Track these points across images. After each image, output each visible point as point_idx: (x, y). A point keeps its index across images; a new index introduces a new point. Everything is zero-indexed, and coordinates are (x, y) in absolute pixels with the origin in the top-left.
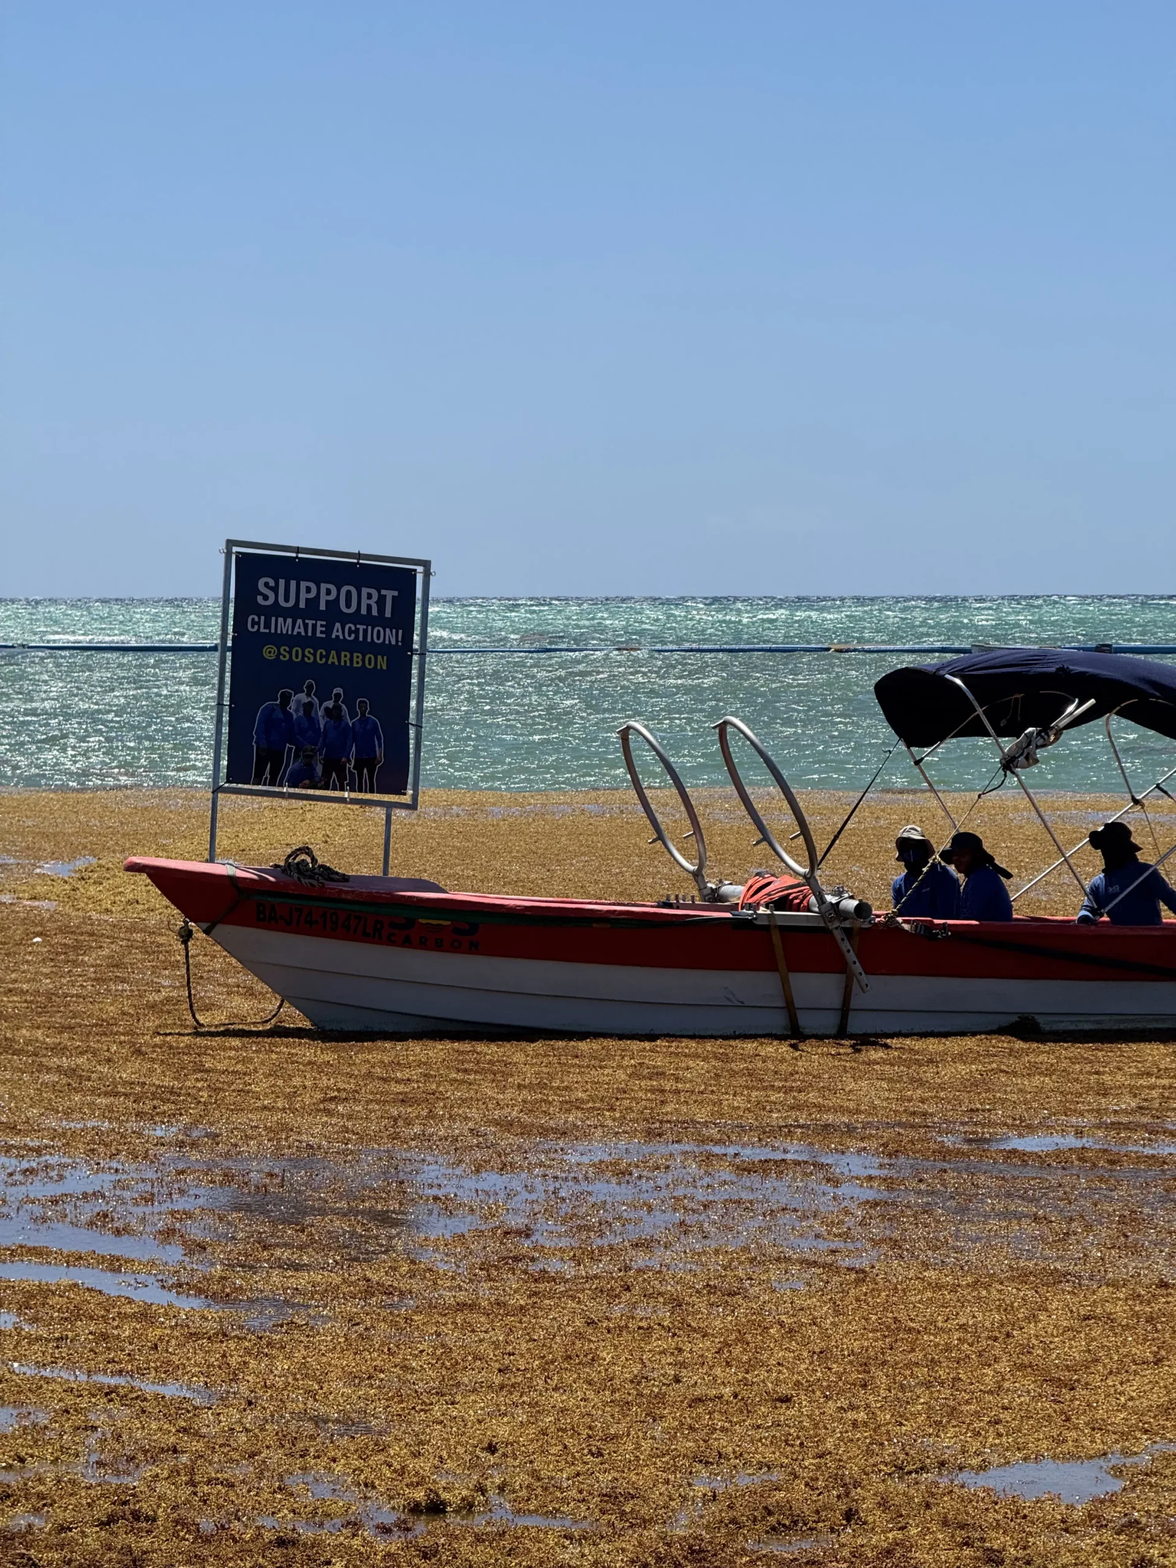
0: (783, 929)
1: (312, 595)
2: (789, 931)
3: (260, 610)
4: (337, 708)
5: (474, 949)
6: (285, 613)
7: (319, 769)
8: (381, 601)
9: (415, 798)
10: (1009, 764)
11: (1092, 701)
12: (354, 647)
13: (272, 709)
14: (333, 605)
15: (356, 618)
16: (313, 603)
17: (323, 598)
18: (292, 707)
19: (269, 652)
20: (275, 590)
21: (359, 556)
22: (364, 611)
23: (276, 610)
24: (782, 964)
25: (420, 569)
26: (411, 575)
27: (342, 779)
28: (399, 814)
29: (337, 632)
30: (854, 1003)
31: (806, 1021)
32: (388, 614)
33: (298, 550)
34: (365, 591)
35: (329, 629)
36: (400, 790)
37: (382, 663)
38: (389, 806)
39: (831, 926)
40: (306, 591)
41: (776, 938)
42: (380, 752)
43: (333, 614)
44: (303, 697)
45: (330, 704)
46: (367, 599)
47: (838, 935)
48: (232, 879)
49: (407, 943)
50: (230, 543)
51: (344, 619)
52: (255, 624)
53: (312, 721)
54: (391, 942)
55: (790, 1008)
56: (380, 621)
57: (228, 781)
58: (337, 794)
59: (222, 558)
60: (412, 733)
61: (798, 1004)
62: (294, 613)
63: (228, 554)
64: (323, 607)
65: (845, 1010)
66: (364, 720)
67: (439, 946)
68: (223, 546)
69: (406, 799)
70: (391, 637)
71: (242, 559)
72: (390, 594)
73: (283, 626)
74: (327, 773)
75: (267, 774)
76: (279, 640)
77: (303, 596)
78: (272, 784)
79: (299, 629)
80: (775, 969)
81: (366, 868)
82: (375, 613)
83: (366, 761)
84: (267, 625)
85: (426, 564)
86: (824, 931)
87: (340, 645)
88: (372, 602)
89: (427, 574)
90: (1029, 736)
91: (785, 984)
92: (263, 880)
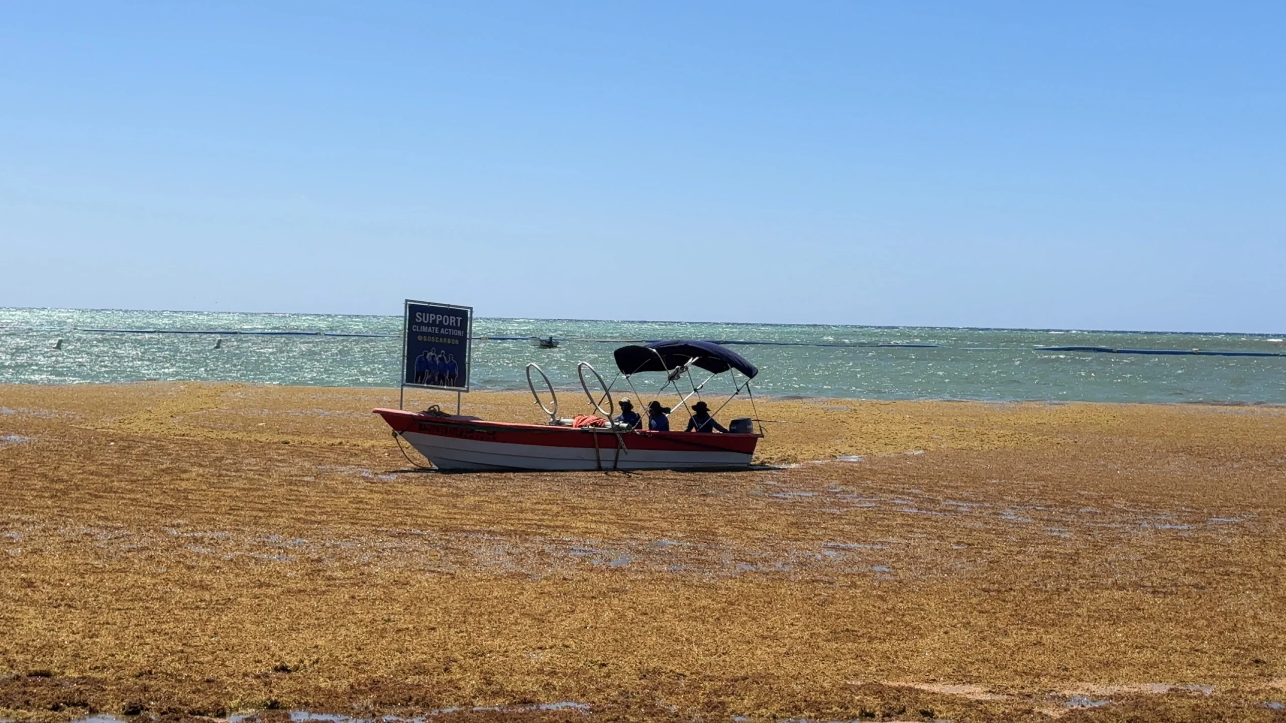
0: (599, 434)
1: (434, 318)
2: (600, 434)
3: (417, 324)
4: (443, 357)
5: (494, 440)
6: (425, 325)
7: (436, 378)
8: (457, 320)
9: (468, 388)
10: (671, 378)
11: (697, 358)
12: (447, 336)
13: (421, 357)
14: (441, 322)
15: (448, 327)
16: (434, 321)
17: (438, 320)
18: (428, 357)
19: (420, 338)
20: (422, 317)
21: (449, 305)
22: (451, 324)
23: (422, 323)
24: (597, 446)
25: (469, 310)
26: (466, 312)
27: (444, 382)
28: (462, 394)
29: (442, 331)
30: (620, 458)
31: (603, 465)
32: (459, 325)
33: (429, 303)
34: (451, 317)
35: (440, 330)
36: (463, 386)
37: (457, 342)
38: (459, 391)
39: (617, 432)
40: (432, 317)
41: (595, 436)
42: (457, 372)
43: (441, 325)
44: (431, 354)
45: (440, 356)
46: (452, 320)
47: (618, 436)
48: (412, 416)
49: (471, 438)
50: (407, 301)
51: (445, 327)
52: (415, 328)
53: (435, 362)
54: (466, 438)
55: (599, 461)
56: (456, 328)
57: (407, 382)
58: (442, 387)
59: (404, 305)
60: (467, 365)
61: (601, 459)
62: (428, 325)
63: (406, 304)
64: (437, 323)
65: (616, 461)
66: (451, 362)
67: (482, 439)
68: (404, 302)
69: (465, 389)
70: (460, 333)
71: (411, 307)
72: (459, 319)
73: (424, 329)
74: (439, 380)
75: (419, 380)
76: (423, 334)
77: (431, 319)
78: (421, 383)
79: (430, 330)
80: (593, 446)
81: (454, 413)
82: (454, 324)
83: (452, 376)
84: (419, 329)
85: (471, 309)
86: (614, 435)
87: (443, 336)
88: (454, 321)
89: (472, 312)
90: (678, 369)
91: (597, 451)
92: (420, 416)
